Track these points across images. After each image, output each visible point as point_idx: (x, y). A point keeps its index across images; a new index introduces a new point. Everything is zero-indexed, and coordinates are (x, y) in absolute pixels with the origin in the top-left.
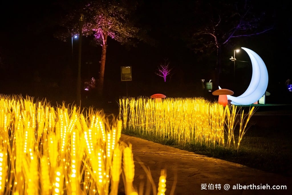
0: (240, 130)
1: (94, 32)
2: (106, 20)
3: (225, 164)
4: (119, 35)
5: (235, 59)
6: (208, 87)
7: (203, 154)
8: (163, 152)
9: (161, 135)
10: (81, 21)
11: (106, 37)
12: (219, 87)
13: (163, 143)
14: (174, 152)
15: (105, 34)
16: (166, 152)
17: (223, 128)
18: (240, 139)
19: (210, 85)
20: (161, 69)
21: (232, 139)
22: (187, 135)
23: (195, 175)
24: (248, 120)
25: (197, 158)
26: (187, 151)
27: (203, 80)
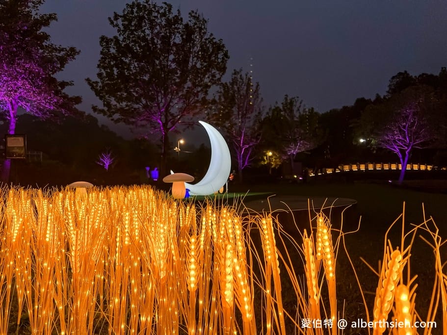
5: (179, 150)
12: (172, 172)
20: (103, 158)
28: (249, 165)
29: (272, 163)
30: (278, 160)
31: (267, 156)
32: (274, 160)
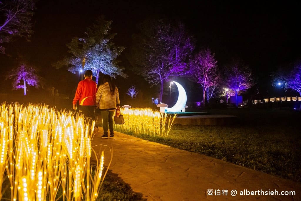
0: (169, 127)
1: (92, 69)
2: (99, 62)
3: (159, 146)
4: (106, 71)
5: (171, 87)
6: (156, 102)
7: (148, 140)
8: (125, 138)
9: (125, 129)
10: (83, 62)
11: (99, 72)
12: (161, 102)
13: (126, 133)
14: (131, 139)
15: (98, 70)
16: (127, 139)
17: (159, 125)
18: (168, 132)
19: (157, 101)
20: (130, 91)
21: (164, 131)
22: (140, 129)
23: (141, 152)
24: (173, 121)
25: (144, 142)
26: (139, 138)
27: (153, 98)
28: (213, 97)
29: (228, 96)
30: (232, 94)
31: (225, 91)
32: (229, 94)
